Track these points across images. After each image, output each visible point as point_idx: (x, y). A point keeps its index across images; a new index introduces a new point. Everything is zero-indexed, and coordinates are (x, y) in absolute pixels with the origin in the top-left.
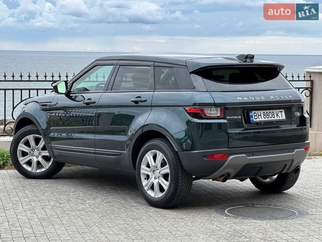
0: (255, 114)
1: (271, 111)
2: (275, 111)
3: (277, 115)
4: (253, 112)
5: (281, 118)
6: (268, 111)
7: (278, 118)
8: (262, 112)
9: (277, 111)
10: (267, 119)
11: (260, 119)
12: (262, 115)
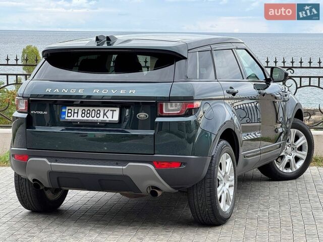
0: (70, 111)
1: (96, 109)
2: (102, 109)
3: (105, 114)
4: (68, 108)
5: (110, 119)
6: (91, 109)
7: (105, 118)
8: (81, 109)
9: (106, 109)
10: (85, 118)
11: (75, 118)
12: (80, 113)
